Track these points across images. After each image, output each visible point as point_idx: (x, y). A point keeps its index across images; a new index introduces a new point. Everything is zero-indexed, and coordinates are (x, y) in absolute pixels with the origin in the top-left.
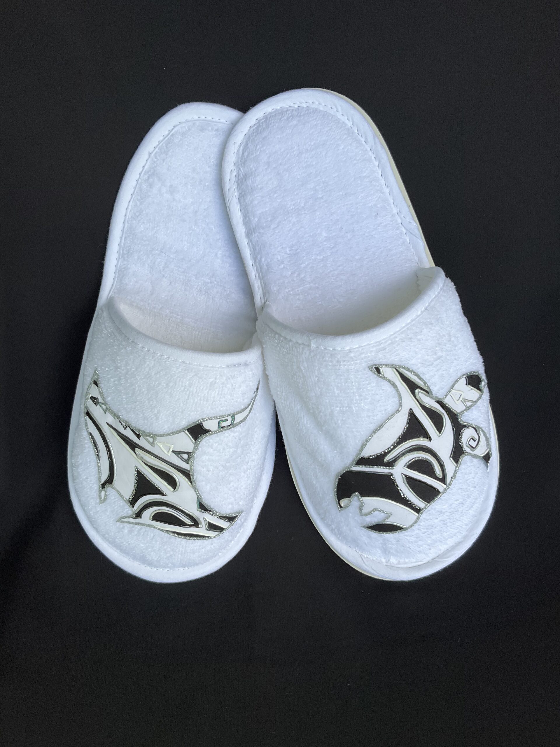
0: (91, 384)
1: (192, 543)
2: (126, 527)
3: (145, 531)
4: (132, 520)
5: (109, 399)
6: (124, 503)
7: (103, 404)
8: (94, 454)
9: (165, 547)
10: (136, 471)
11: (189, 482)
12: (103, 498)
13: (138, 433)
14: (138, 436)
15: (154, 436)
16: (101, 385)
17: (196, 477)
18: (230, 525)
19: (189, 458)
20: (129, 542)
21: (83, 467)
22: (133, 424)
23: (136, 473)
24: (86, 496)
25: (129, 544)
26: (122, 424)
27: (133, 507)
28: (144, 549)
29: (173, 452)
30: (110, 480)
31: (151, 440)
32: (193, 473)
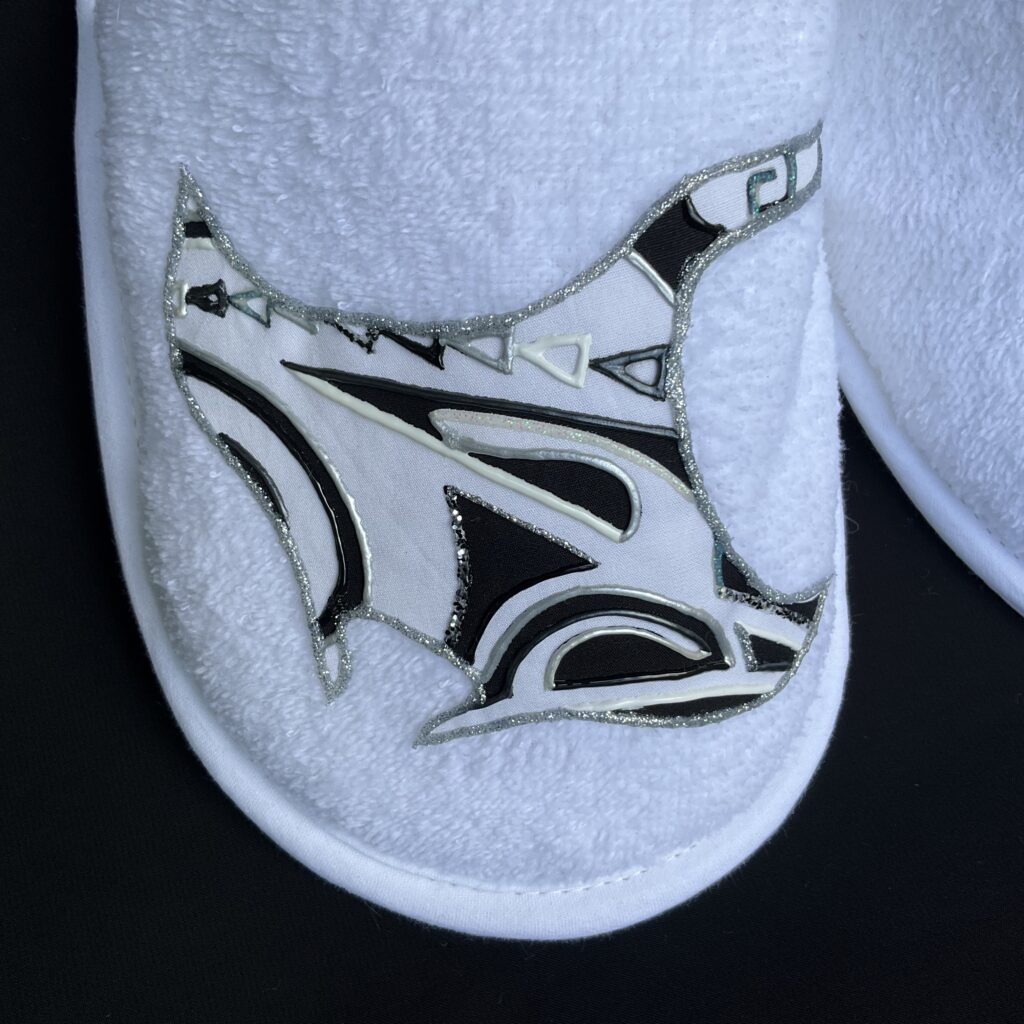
0: (176, 245)
1: (714, 737)
2: (454, 757)
3: (534, 745)
4: (475, 718)
5: (274, 254)
6: (430, 659)
7: (248, 295)
8: (259, 511)
9: (621, 783)
10: (452, 505)
11: (676, 480)
12: (334, 677)
13: (426, 342)
14: (433, 355)
15: (499, 327)
16: (228, 219)
17: (700, 448)
18: (809, 635)
19: (660, 374)
20: (473, 813)
21: (223, 581)
22: (404, 311)
23: (455, 512)
24: (262, 695)
25: (476, 823)
26: (351, 337)
27: (470, 659)
28: (536, 821)
29: (595, 365)
30: (350, 591)
31: (489, 347)
32: (689, 435)
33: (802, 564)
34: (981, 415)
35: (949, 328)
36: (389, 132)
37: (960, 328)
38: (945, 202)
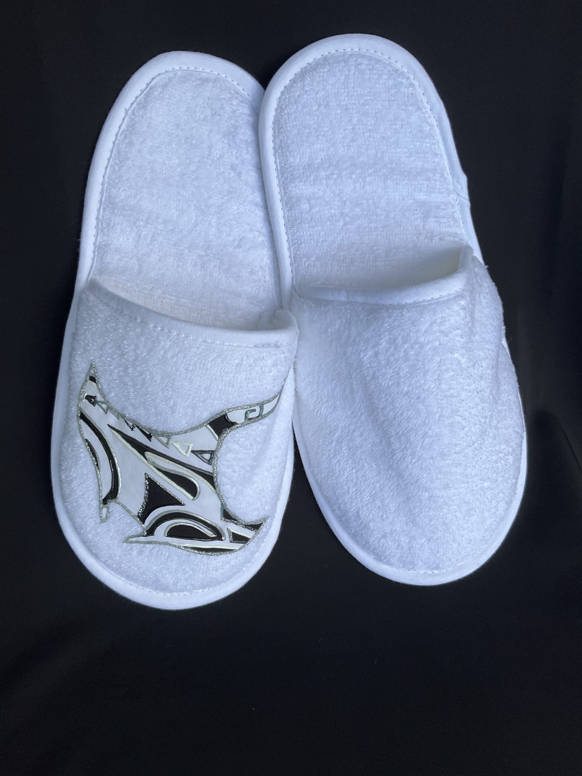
0: (86, 381)
1: (215, 560)
2: (135, 548)
3: (159, 551)
4: (142, 539)
5: (112, 395)
6: (132, 519)
7: (103, 403)
8: (92, 464)
9: (184, 567)
10: (146, 479)
11: (211, 487)
12: (104, 517)
13: (148, 433)
14: (149, 437)
15: (169, 436)
16: (102, 380)
17: (220, 480)
18: (255, 534)
19: (211, 458)
20: (138, 565)
21: (78, 481)
22: (143, 423)
23: (147, 481)
24: (82, 516)
25: (139, 568)
26: (128, 424)
27: (144, 523)
28: (156, 572)
29: (193, 452)
30: (113, 494)
31: (164, 440)
32: (217, 476)
33: (256, 513)
34: (329, 477)
35: (324, 449)
36: (148, 377)
37: (327, 450)
38: (328, 413)
